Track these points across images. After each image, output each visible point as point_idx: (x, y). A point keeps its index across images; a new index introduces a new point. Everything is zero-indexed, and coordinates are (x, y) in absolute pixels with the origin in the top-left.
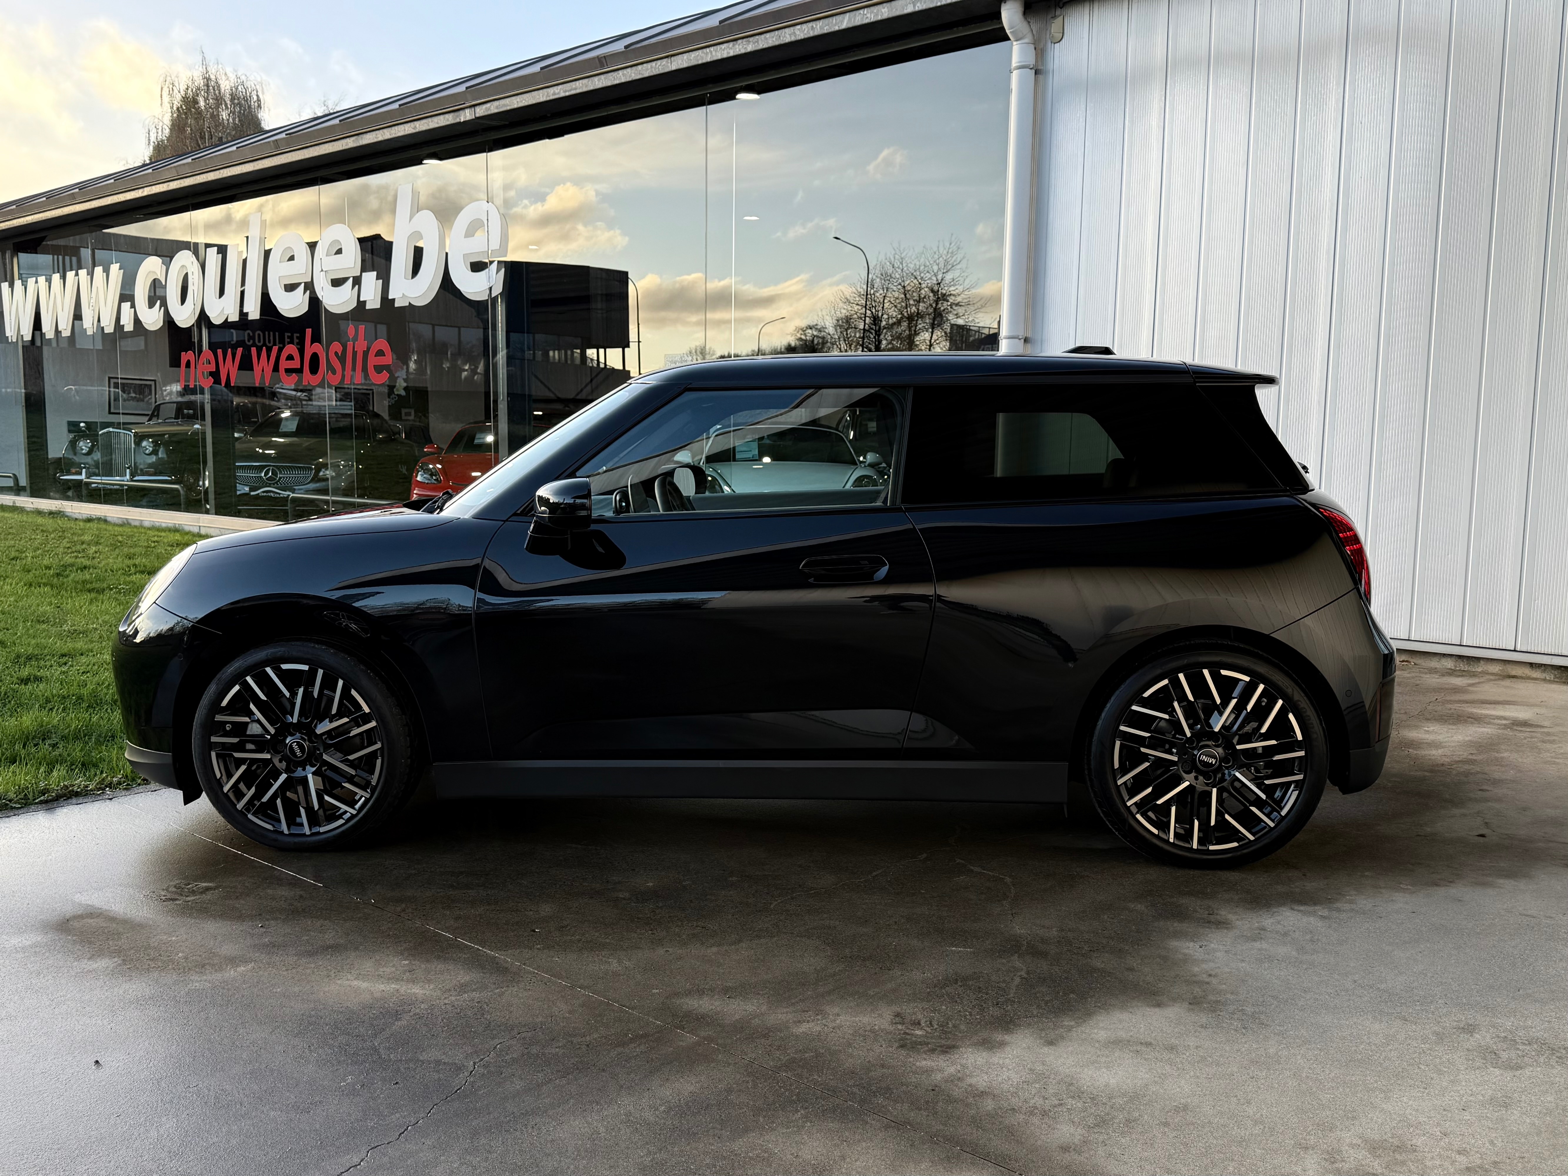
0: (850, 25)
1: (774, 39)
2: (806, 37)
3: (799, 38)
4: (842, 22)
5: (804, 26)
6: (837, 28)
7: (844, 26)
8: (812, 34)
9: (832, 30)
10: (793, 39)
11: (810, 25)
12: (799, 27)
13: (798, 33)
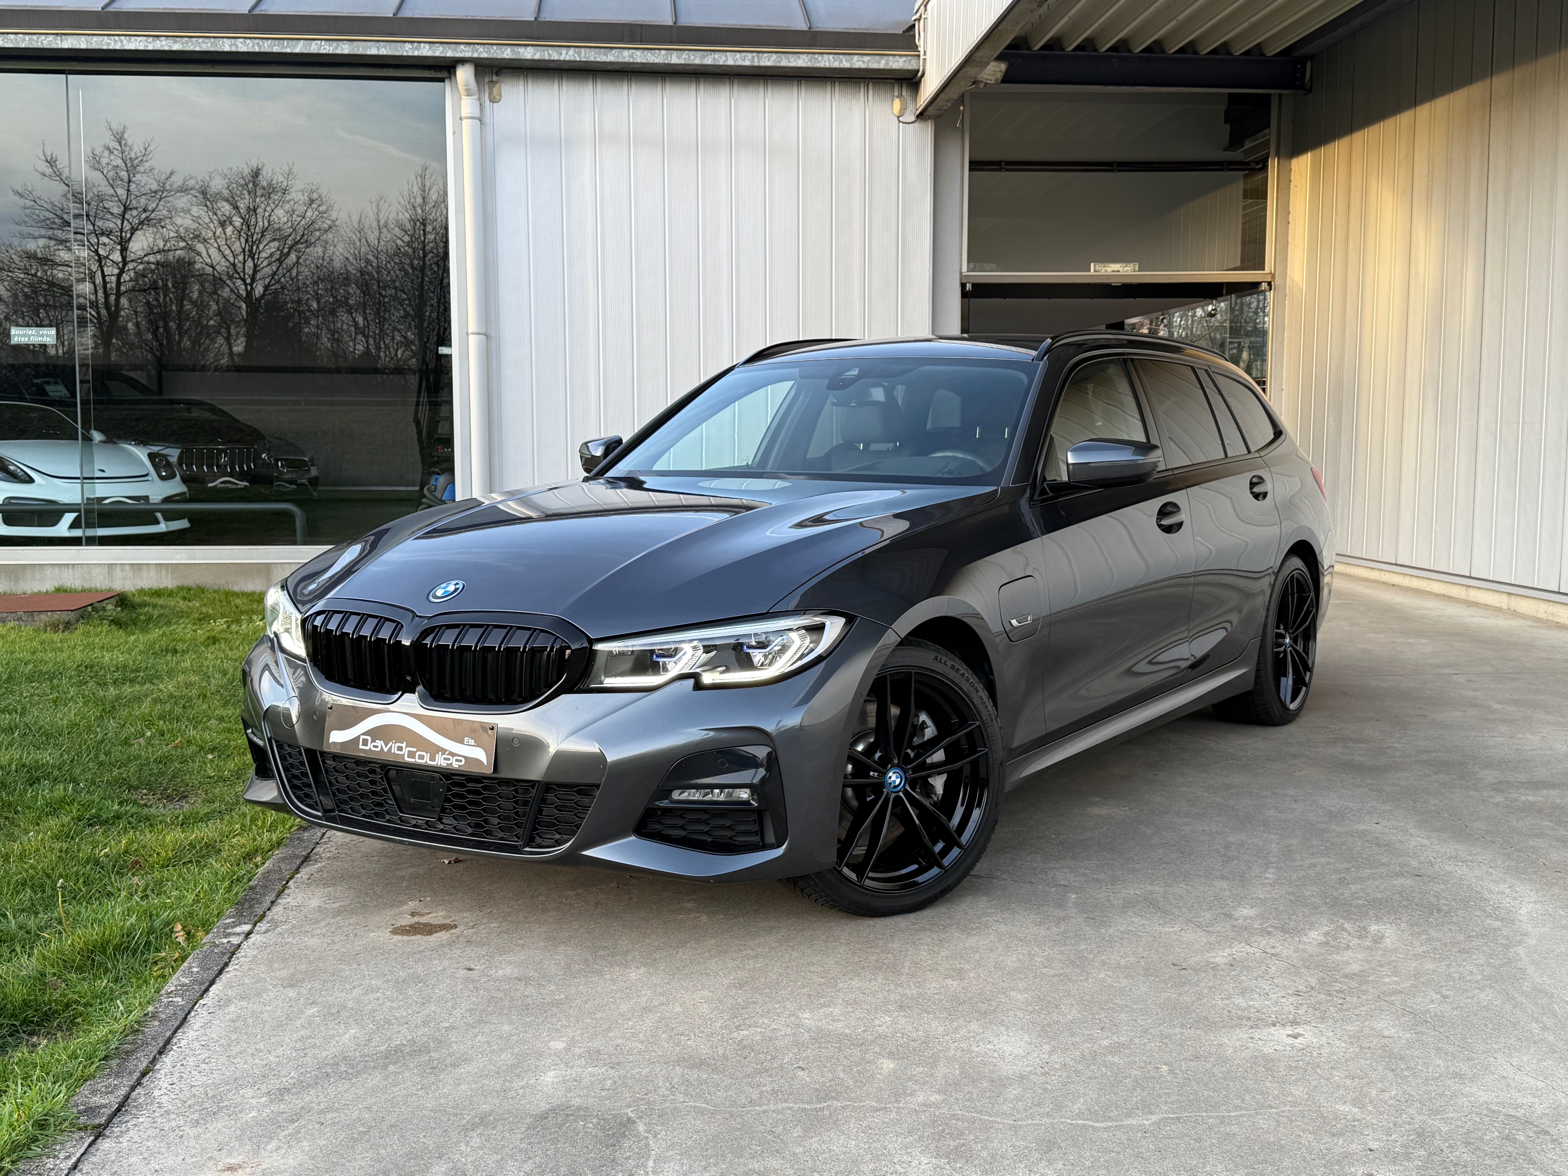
0: (305, 52)
1: (209, 45)
2: (250, 50)
3: (242, 50)
4: (296, 45)
5: (248, 41)
6: (288, 50)
7: (297, 50)
8: (257, 49)
9: (284, 51)
10: (234, 49)
11: (257, 41)
12: (242, 40)
13: (240, 45)
